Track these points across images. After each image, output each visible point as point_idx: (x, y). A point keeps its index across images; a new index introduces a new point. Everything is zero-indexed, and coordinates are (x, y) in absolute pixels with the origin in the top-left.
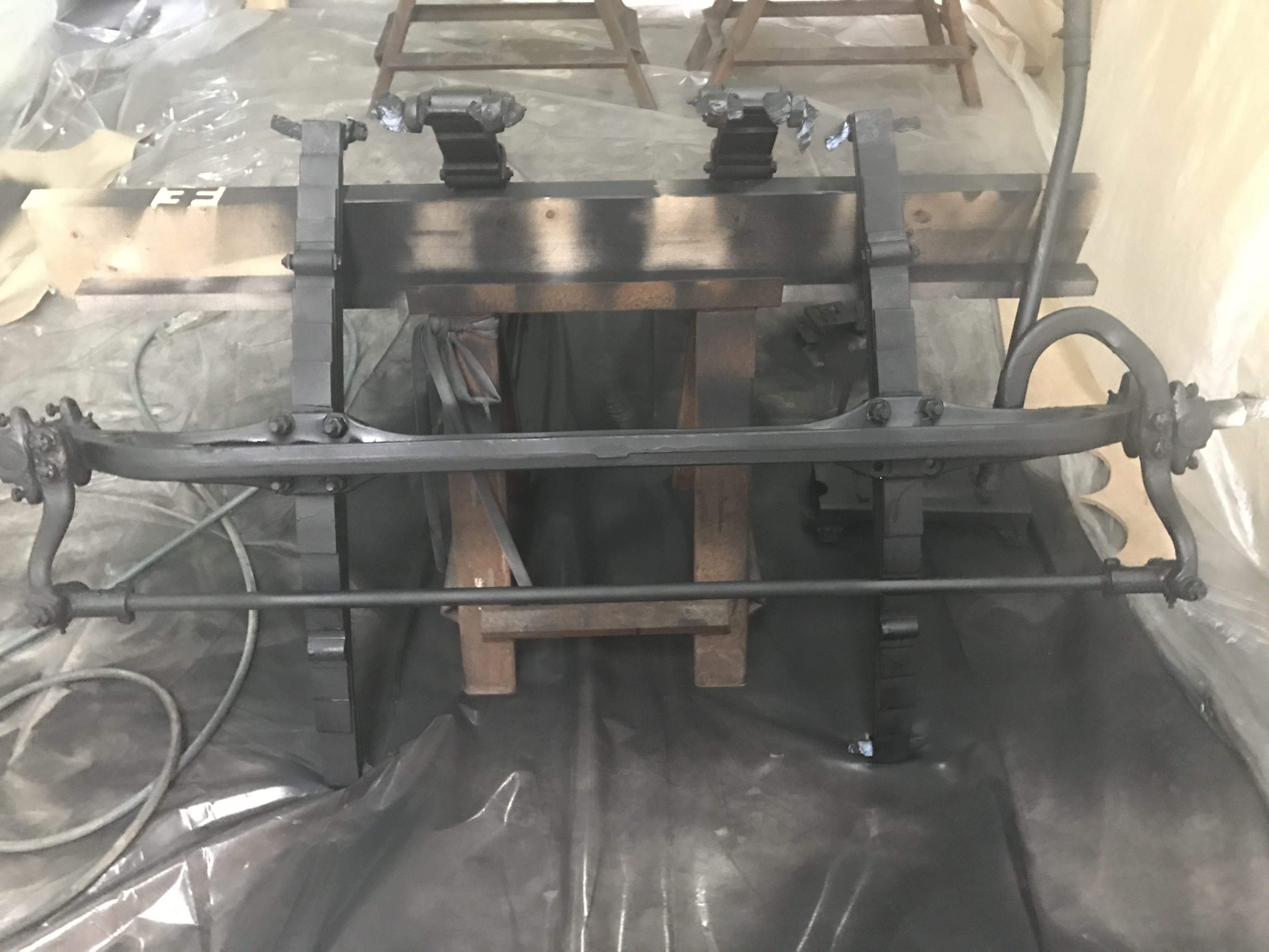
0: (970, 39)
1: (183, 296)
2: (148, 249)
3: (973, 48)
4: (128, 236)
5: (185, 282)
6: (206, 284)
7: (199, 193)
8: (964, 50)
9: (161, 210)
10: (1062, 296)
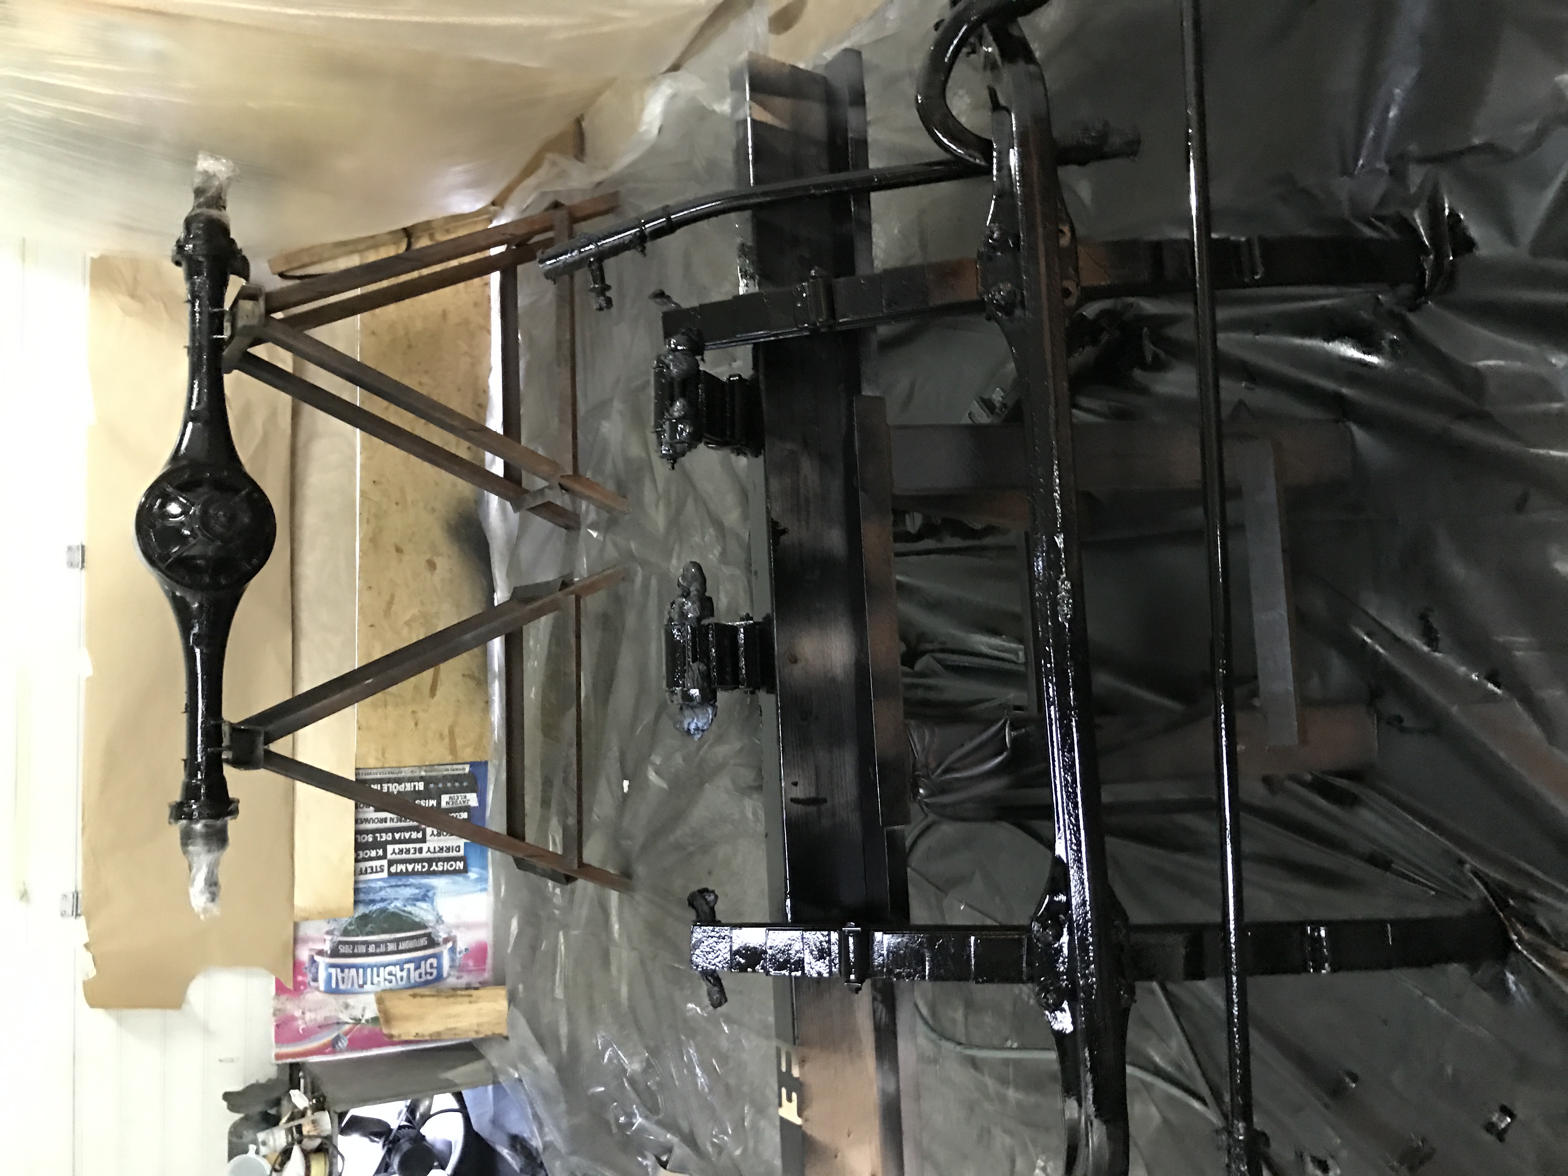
0: (547, 209)
1: (902, 1094)
2: (849, 1135)
3: (556, 205)
4: (836, 1156)
5: (884, 1093)
6: (886, 1067)
7: (784, 1069)
8: (561, 214)
9: (806, 1113)
10: (863, 87)
